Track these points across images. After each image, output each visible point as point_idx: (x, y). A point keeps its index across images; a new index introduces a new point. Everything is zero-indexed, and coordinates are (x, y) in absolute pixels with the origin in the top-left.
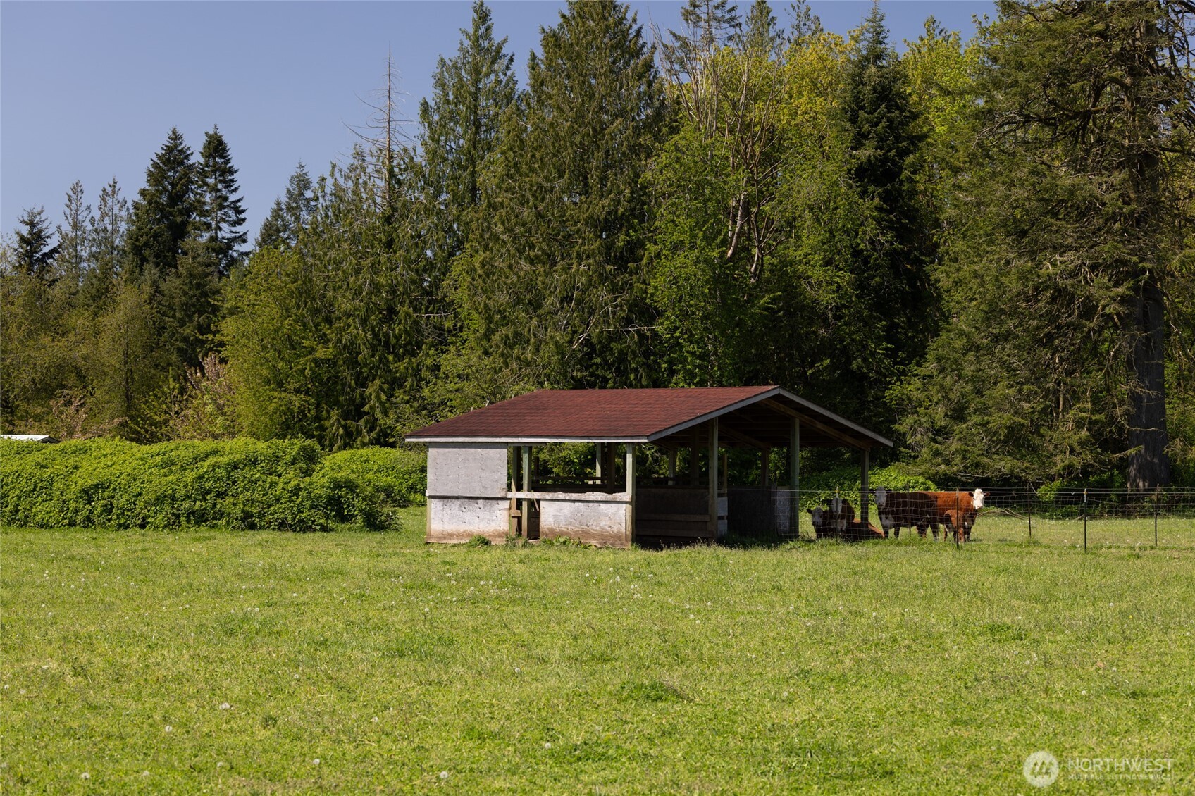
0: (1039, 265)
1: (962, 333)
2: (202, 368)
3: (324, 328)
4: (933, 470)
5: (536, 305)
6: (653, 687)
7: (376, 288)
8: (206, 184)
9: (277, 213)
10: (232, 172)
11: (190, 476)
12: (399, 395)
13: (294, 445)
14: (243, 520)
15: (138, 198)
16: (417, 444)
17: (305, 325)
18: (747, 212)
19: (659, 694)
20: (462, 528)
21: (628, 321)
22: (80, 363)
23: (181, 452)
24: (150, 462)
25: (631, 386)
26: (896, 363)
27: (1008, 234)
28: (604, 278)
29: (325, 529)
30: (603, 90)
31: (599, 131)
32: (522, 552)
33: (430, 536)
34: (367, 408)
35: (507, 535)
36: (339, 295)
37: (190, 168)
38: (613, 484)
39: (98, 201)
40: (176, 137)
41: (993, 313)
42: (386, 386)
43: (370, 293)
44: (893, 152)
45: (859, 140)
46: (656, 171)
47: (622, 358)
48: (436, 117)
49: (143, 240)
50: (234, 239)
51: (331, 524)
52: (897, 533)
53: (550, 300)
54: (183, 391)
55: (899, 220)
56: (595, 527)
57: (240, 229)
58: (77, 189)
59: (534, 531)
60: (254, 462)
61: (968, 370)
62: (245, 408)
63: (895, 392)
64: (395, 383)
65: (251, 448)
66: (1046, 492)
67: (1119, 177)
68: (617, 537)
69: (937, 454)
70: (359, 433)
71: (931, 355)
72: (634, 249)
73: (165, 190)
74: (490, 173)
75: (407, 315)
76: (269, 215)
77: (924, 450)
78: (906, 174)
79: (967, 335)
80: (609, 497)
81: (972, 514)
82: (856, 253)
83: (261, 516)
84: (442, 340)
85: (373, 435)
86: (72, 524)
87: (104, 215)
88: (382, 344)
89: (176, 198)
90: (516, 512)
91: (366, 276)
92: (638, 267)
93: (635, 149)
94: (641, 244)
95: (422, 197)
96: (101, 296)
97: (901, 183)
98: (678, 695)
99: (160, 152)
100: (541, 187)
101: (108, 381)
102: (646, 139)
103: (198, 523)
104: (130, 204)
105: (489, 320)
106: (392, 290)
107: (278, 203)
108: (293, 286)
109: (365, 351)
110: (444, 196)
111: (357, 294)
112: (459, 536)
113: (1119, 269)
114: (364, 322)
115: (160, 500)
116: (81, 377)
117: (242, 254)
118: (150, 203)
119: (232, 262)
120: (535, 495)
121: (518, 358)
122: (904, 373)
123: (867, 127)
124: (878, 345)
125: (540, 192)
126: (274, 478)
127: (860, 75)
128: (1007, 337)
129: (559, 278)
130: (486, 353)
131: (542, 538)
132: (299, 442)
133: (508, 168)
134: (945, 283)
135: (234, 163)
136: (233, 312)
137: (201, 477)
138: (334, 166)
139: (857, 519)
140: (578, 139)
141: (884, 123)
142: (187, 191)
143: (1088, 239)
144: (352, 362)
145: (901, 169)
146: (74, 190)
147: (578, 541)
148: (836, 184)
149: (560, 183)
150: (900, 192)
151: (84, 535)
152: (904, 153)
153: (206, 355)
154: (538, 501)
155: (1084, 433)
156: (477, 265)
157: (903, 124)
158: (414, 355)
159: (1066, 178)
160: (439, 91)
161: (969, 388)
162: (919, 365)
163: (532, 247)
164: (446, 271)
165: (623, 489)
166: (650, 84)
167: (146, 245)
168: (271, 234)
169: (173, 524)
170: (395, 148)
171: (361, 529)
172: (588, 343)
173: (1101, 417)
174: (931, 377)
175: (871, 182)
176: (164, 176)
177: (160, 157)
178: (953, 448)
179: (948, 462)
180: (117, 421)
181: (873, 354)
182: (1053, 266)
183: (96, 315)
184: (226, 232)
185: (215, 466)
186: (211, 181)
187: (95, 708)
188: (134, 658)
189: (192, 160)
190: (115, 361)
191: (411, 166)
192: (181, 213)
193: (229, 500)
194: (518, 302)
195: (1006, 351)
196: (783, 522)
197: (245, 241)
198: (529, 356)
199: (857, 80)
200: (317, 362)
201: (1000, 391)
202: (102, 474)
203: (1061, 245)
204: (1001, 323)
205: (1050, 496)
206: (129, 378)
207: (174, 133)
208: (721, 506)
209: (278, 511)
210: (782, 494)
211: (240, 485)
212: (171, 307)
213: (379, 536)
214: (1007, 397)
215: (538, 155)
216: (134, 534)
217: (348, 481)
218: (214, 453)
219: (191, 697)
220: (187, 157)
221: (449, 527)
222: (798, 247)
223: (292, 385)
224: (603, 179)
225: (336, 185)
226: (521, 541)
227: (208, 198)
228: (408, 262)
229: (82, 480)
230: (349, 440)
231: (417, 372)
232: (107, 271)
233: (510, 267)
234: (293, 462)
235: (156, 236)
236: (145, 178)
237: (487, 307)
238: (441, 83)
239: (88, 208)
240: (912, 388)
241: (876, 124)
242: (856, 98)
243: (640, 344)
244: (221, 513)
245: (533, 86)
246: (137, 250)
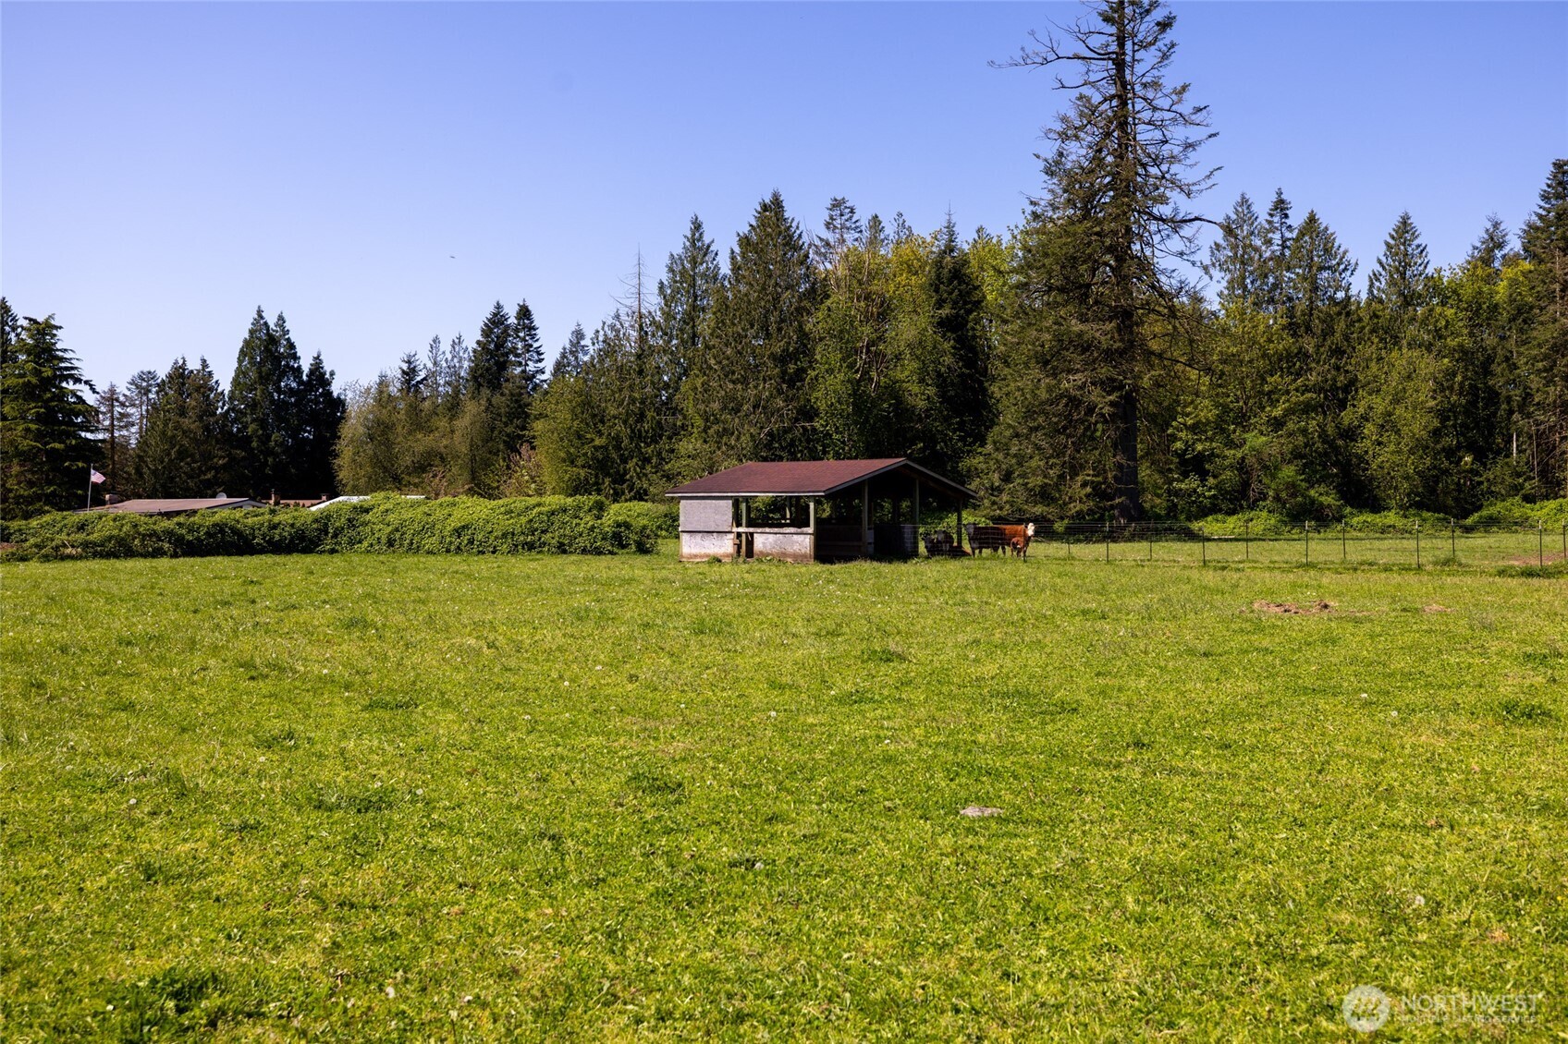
0: (1060, 382)
1: (1010, 426)
2: (520, 454)
3: (600, 426)
4: (992, 514)
5: (737, 410)
6: (884, 652)
7: (633, 401)
8: (518, 336)
9: (563, 356)
10: (534, 329)
11: (524, 520)
12: (649, 468)
13: (588, 500)
14: (559, 548)
15: (475, 346)
16: (673, 498)
17: (587, 424)
18: (868, 351)
19: (888, 657)
20: (703, 551)
21: (797, 420)
22: (443, 450)
23: (518, 504)
24: (498, 511)
25: (798, 460)
26: (965, 445)
27: (1038, 363)
28: (780, 392)
29: (611, 553)
30: (778, 273)
31: (777, 299)
32: (746, 567)
33: (682, 556)
34: (628, 477)
35: (732, 555)
36: (609, 405)
37: (508, 326)
38: (800, 521)
39: (450, 348)
40: (499, 307)
41: (1030, 414)
42: (640, 463)
43: (628, 404)
44: (962, 311)
45: (940, 304)
46: (815, 323)
47: (792, 443)
48: (669, 291)
49: (479, 372)
50: (537, 372)
51: (615, 550)
52: (980, 552)
53: (745, 407)
54: (508, 467)
55: (966, 355)
56: (790, 550)
57: (541, 365)
58: (436, 340)
59: (750, 553)
60: (565, 511)
61: (1014, 450)
62: (548, 476)
63: (966, 463)
64: (647, 460)
65: (562, 501)
66: (1059, 526)
67: (1109, 326)
68: (804, 556)
69: (994, 503)
70: (623, 493)
71: (989, 440)
72: (801, 372)
73: (493, 340)
74: (705, 325)
75: (653, 417)
76: (558, 356)
77: (986, 501)
78: (971, 324)
79: (1013, 427)
80: (799, 530)
81: (1028, 540)
82: (939, 374)
83: (570, 545)
84: (676, 433)
85: (632, 494)
86: (448, 551)
87: (453, 357)
88: (637, 436)
89: (499, 346)
90: (738, 542)
91: (626, 393)
92: (803, 385)
93: (800, 310)
94: (804, 370)
95: (661, 342)
96: (454, 406)
97: (968, 331)
98: (902, 658)
99: (489, 316)
100: (739, 334)
101: (460, 461)
102: (805, 303)
103: (529, 550)
104: (470, 349)
105: (707, 420)
106: (643, 402)
107: (564, 349)
108: (579, 400)
109: (626, 441)
110: (674, 342)
111: (621, 404)
112: (701, 557)
113: (1110, 385)
114: (625, 422)
115: (504, 535)
116: (443, 459)
117: (542, 381)
118: (483, 349)
119: (536, 387)
120: (751, 530)
121: (726, 444)
122: (969, 452)
123: (945, 295)
124: (954, 433)
125: (739, 338)
126: (578, 521)
127: (940, 262)
128: (1036, 429)
129: (751, 392)
130: (705, 442)
131: (755, 557)
132: (594, 497)
133: (717, 323)
134: (998, 395)
135: (536, 323)
136: (541, 416)
137: (531, 520)
138: (604, 323)
139: (955, 544)
140: (763, 304)
141: (956, 292)
142: (506, 341)
143: (1090, 364)
144: (618, 447)
145: (967, 322)
146: (434, 341)
147: (780, 559)
148: (925, 330)
149: (751, 332)
150: (967, 336)
151: (458, 559)
152: (969, 312)
153: (521, 445)
154: (752, 534)
155: (1089, 490)
156: (699, 385)
157: (969, 293)
158: (657, 442)
159: (1076, 326)
160: (671, 276)
161: (1014, 461)
162: (982, 446)
163: (733, 373)
164: (677, 389)
165: (808, 525)
166: (808, 268)
167: (481, 375)
168: (559, 367)
169: (514, 550)
170: (643, 311)
171: (634, 553)
172: (770, 434)
173: (1100, 479)
174: (990, 454)
175: (948, 331)
176: (492, 332)
177: (489, 320)
178: (1005, 499)
179: (1001, 509)
180: (467, 487)
181: (951, 439)
182: (1069, 383)
183: (451, 420)
184: (531, 367)
185: (540, 513)
186: (522, 334)
187: (510, 670)
188: (524, 636)
189: (509, 321)
190: (464, 449)
191: (654, 322)
192: (503, 355)
193: (549, 535)
194: (724, 408)
195: (1038, 437)
196: (909, 545)
197: (543, 373)
198: (733, 443)
199: (939, 264)
200: (596, 448)
201: (1033, 463)
202: (467, 519)
203: (1073, 369)
204: (1035, 420)
205: (1061, 530)
206: (473, 459)
207: (498, 304)
208: (869, 536)
209: (581, 542)
210: (908, 527)
211: (556, 526)
212: (499, 415)
213: (647, 557)
214: (1039, 467)
215: (738, 314)
216: (491, 558)
217: (626, 522)
218: (539, 505)
219: (572, 662)
220: (506, 320)
221: (695, 551)
222: (902, 372)
223: (580, 462)
224: (780, 330)
225: (605, 335)
226: (741, 560)
227: (520, 345)
228: (653, 383)
229: (454, 523)
230: (616, 497)
231: (659, 454)
232: (457, 392)
233: (721, 386)
234: (590, 510)
235: (487, 370)
236: (480, 333)
237: (706, 412)
238: (671, 270)
239: (444, 353)
240: (977, 461)
241: (951, 293)
242: (938, 276)
243: (803, 435)
244: (544, 544)
245: (732, 270)
246: (475, 378)
